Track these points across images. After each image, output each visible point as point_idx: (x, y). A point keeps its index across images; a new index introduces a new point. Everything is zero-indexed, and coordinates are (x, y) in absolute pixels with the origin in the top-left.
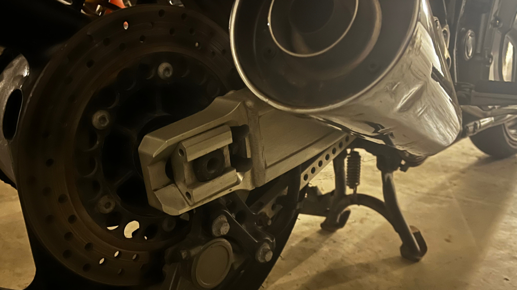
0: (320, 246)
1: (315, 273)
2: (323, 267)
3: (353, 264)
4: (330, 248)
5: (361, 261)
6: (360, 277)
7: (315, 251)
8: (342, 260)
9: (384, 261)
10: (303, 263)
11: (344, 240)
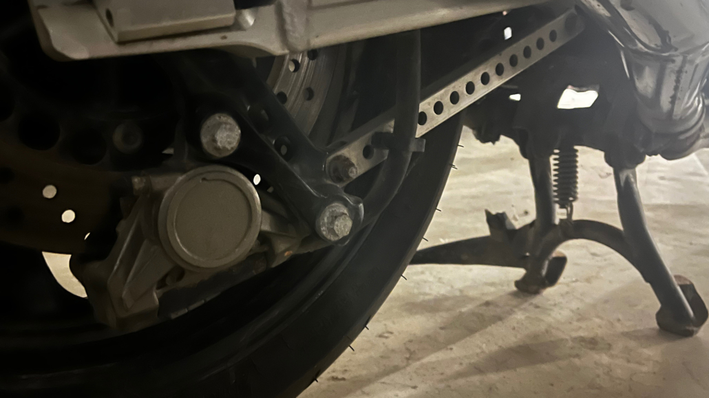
0: (511, 312)
1: (494, 348)
2: (512, 340)
3: (567, 337)
4: (527, 314)
5: (582, 334)
6: (577, 356)
7: (500, 319)
8: (547, 331)
9: (626, 335)
10: (477, 335)
11: (555, 305)
